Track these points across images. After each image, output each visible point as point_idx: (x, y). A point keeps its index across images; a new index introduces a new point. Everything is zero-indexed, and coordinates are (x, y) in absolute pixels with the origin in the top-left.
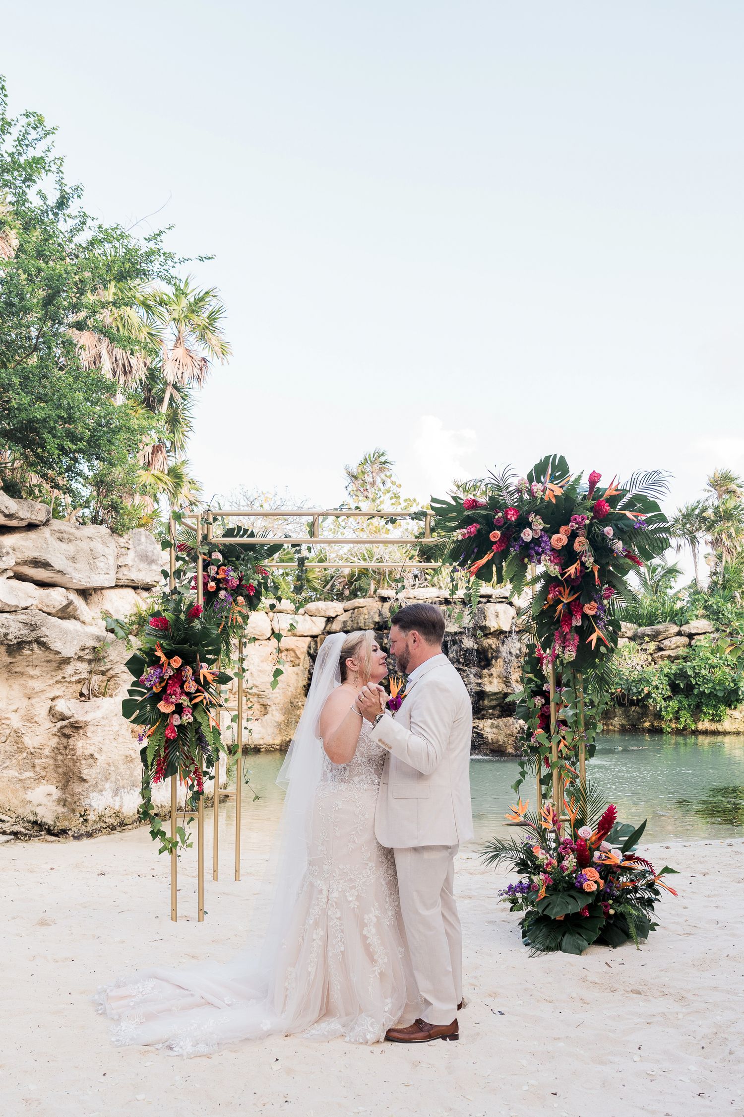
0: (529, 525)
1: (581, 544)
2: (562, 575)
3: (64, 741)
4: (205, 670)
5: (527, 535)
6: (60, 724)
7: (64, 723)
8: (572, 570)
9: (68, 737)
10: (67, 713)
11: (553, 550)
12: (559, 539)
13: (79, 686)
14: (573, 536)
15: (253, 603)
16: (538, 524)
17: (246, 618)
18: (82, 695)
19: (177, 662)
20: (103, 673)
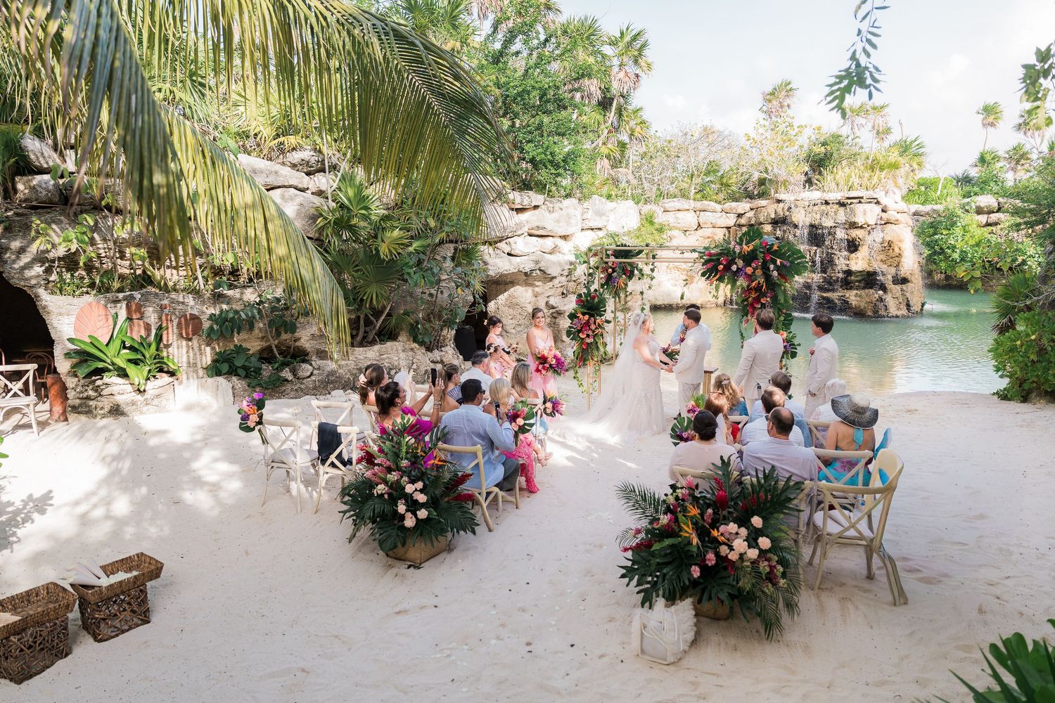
0: (736, 264)
1: (758, 272)
2: (748, 286)
3: (553, 320)
4: (598, 321)
5: (734, 268)
6: (551, 311)
7: (554, 310)
8: (754, 284)
9: (556, 318)
10: (555, 305)
11: (746, 273)
12: (749, 270)
13: (562, 289)
14: (755, 269)
15: (630, 276)
16: (740, 263)
17: (626, 285)
18: (563, 294)
19: (587, 317)
20: (575, 281)
